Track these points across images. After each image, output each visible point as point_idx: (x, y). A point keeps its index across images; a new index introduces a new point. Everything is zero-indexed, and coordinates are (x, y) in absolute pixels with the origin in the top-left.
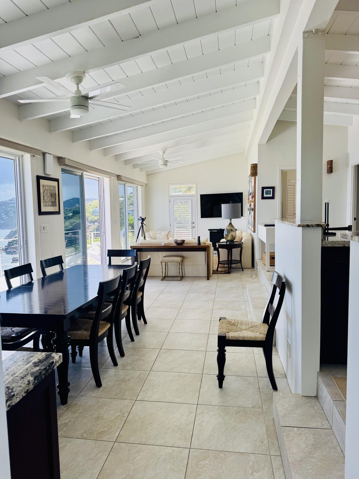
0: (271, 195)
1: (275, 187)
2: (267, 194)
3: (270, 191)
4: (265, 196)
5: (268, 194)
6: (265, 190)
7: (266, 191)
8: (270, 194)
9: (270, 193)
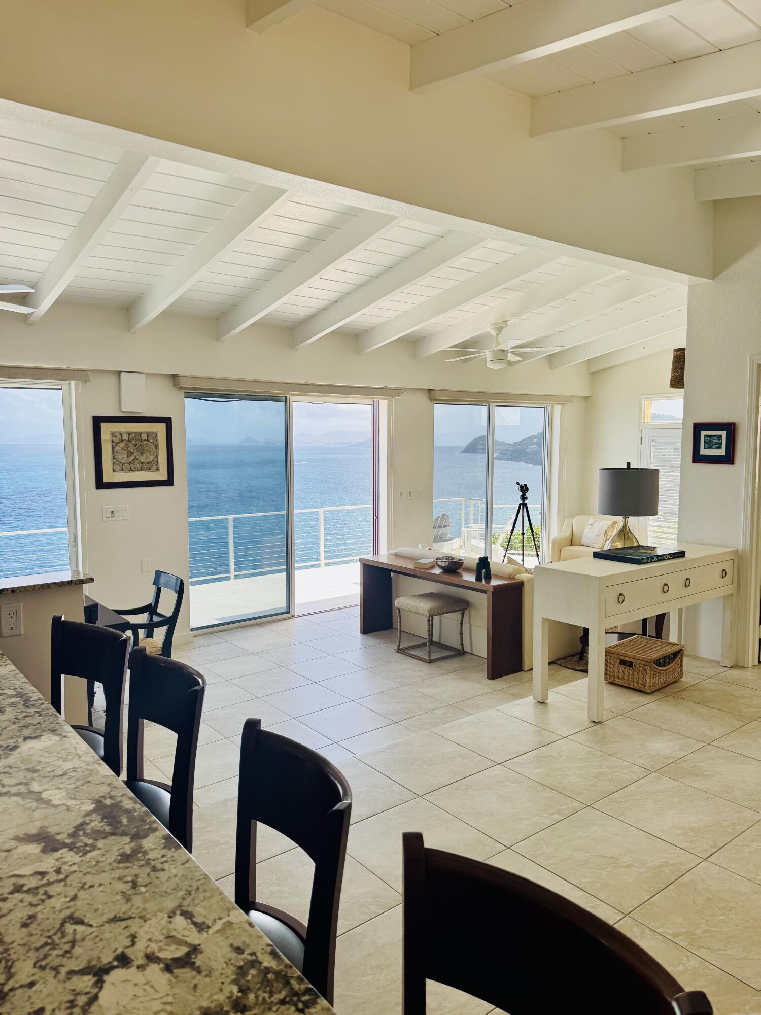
0: (722, 452)
1: (734, 424)
2: (709, 448)
3: (721, 436)
4: (704, 451)
5: (714, 446)
6: (703, 433)
7: (706, 436)
8: (720, 448)
9: (718, 443)
